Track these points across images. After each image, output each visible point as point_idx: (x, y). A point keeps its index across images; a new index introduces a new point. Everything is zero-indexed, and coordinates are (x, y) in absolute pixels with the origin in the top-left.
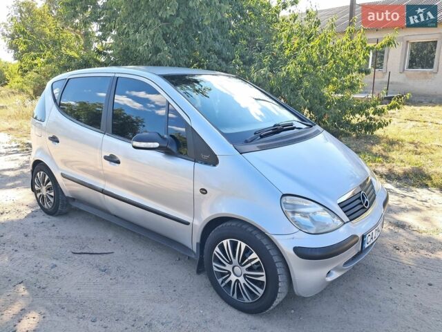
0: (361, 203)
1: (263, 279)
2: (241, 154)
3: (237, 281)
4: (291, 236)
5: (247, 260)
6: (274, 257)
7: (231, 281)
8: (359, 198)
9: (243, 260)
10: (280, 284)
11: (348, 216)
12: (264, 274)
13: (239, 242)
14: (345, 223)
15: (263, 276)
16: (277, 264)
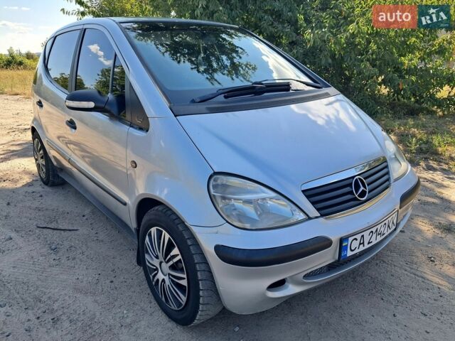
0: (351, 193)
1: (184, 283)
2: (176, 116)
3: (163, 280)
4: (215, 230)
5: (169, 256)
6: (194, 256)
7: (158, 280)
8: (350, 185)
9: (166, 256)
10: (201, 293)
11: (318, 210)
12: (185, 276)
13: (164, 232)
14: (310, 218)
15: (184, 279)
16: (197, 266)
